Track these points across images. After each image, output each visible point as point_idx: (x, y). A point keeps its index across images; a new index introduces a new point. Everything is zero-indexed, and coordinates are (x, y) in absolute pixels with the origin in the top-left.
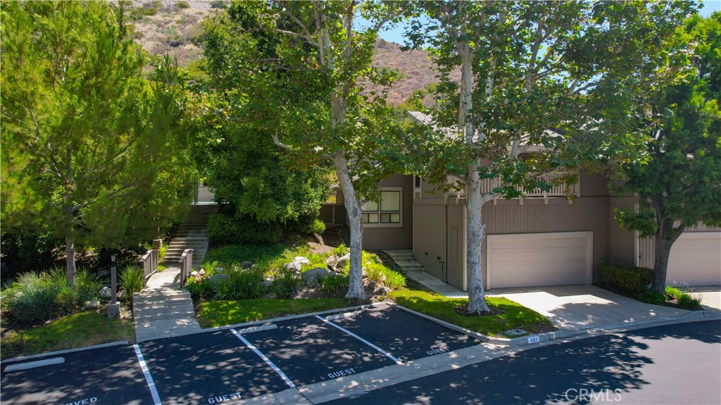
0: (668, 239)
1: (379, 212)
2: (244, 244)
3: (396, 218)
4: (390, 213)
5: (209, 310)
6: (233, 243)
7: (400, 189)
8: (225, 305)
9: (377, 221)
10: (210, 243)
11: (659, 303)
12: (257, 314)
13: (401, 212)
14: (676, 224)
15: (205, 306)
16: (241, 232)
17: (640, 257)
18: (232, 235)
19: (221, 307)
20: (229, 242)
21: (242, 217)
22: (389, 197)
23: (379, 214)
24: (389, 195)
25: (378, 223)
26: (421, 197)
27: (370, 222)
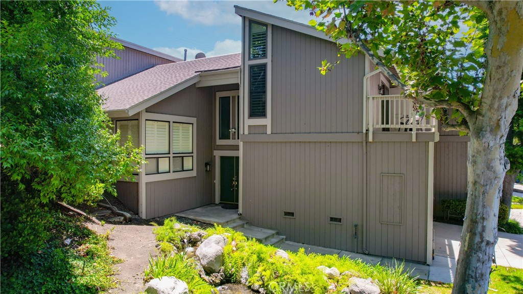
3: (188, 163)
4: (181, 157)
7: (194, 120)
9: (168, 170)
13: (195, 155)
22: (181, 131)
23: (171, 158)
24: (181, 128)
25: (169, 172)
26: (269, 132)
27: (160, 170)
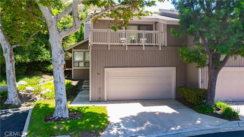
0: (216, 68)
1: (84, 62)
11: (208, 114)
14: (222, 58)
17: (202, 82)
25: (83, 67)
27: (80, 66)
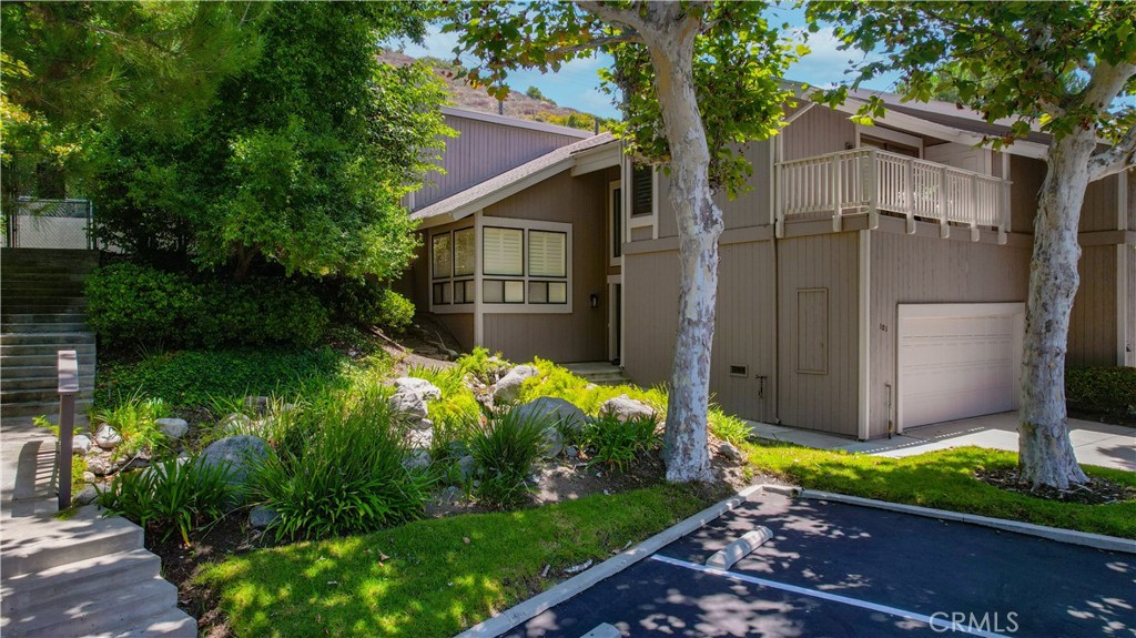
1: (527, 279)
2: (219, 348)
3: (558, 292)
4: (546, 282)
5: (266, 599)
6: (183, 346)
7: (568, 227)
8: (324, 563)
9: (521, 299)
10: (99, 347)
12: (478, 582)
13: (569, 279)
15: (235, 580)
16: (214, 313)
17: (1128, 350)
18: (180, 322)
19: (311, 572)
20: (171, 345)
21: (218, 265)
22: (545, 243)
23: (526, 282)
24: (545, 239)
25: (523, 303)
26: (655, 236)
27: (507, 299)
